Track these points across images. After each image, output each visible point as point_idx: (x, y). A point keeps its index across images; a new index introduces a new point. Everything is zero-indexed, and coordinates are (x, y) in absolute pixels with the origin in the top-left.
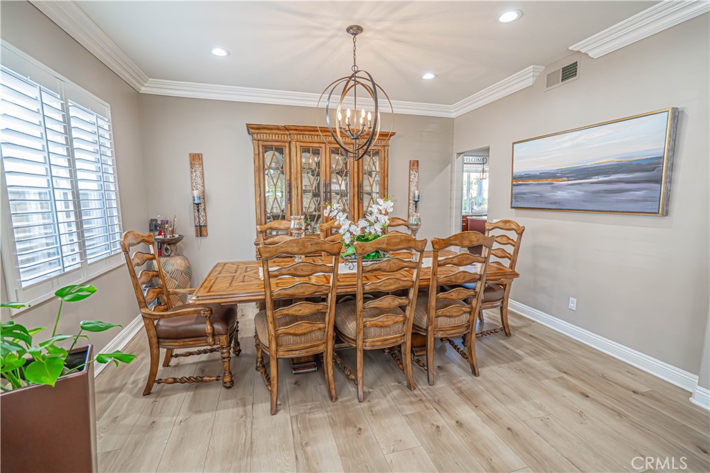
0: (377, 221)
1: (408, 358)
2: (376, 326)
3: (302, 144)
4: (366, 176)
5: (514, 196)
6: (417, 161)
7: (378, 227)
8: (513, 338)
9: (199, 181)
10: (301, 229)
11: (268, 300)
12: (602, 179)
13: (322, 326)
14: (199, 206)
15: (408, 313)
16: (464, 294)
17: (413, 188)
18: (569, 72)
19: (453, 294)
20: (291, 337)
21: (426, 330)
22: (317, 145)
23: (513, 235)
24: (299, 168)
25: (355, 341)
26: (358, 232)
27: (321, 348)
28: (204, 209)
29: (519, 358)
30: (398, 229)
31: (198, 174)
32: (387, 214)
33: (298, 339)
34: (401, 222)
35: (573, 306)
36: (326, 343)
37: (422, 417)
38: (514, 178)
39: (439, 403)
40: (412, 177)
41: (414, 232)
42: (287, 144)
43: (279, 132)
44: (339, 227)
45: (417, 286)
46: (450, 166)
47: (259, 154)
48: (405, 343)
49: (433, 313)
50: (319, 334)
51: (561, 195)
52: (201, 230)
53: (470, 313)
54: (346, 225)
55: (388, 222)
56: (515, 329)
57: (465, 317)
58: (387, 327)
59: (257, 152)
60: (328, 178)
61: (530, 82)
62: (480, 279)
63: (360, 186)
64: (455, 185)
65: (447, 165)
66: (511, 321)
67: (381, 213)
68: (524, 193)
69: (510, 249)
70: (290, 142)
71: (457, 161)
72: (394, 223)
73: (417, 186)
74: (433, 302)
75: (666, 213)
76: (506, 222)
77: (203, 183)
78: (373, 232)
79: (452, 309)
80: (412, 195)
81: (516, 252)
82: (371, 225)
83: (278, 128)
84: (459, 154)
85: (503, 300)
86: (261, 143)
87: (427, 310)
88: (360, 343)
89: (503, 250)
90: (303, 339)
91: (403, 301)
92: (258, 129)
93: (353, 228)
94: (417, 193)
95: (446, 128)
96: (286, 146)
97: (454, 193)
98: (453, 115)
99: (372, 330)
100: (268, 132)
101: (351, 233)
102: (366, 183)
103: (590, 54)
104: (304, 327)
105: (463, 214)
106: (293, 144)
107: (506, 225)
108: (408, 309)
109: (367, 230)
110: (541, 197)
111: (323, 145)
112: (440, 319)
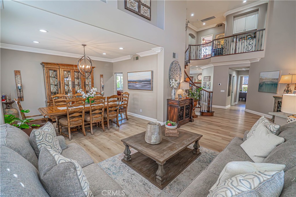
0: (93, 93)
1: (103, 125)
2: (95, 117)
3: (64, 69)
4: (86, 79)
5: (129, 86)
6: (103, 75)
7: (93, 95)
8: (129, 120)
9: (19, 81)
10: (71, 96)
11: (68, 112)
12: (143, 83)
13: (81, 118)
14: (20, 90)
15: (102, 114)
16: (115, 109)
17: (102, 83)
18: (137, 58)
19: (113, 109)
20: (73, 122)
21: (107, 118)
22: (69, 70)
23: (127, 96)
24: (63, 77)
25: (90, 122)
26: (87, 96)
27: (81, 124)
28: (22, 91)
29: (129, 123)
30: (98, 95)
31: (19, 78)
32: (95, 91)
33: (75, 122)
34: (99, 93)
35: (141, 111)
36: (83, 123)
37: (107, 134)
38: (129, 81)
39: (111, 132)
40: (101, 80)
41: (103, 96)
42: (58, 69)
43: (55, 65)
44: (82, 95)
45: (104, 108)
46: (112, 77)
47: (47, 72)
48: (102, 121)
49: (108, 114)
50: (81, 121)
51: (137, 86)
52: (21, 99)
53: (117, 113)
54: (84, 95)
55: (96, 94)
56: (129, 118)
57: (116, 114)
58: (97, 117)
59: (46, 72)
60: (74, 80)
61: (130, 58)
62: (118, 105)
63: (85, 83)
64: (114, 82)
65: (112, 76)
66: (128, 117)
67: (94, 91)
68: (130, 85)
69: (127, 99)
70: (59, 69)
71: (115, 75)
72: (97, 94)
73: (103, 82)
74: (108, 111)
75: (152, 90)
76: (126, 92)
77: (21, 81)
78: (92, 96)
79: (113, 112)
80: (101, 85)
81: (128, 99)
82: (91, 94)
83: (54, 64)
84: (115, 73)
85: (126, 111)
86: (48, 69)
87: (107, 113)
88: (91, 121)
89: (125, 99)
90: (77, 122)
91: (101, 111)
92: (47, 64)
93: (86, 95)
94: (103, 84)
95: (111, 65)
96: (57, 70)
97: (114, 84)
98: (113, 62)
99: (94, 118)
100: (51, 65)
101: (86, 97)
102: (86, 81)
103: (140, 56)
104: (77, 119)
105: (117, 90)
106: (60, 69)
107: (126, 93)
108: (102, 113)
109: (90, 96)
110: (133, 86)
111: (71, 70)
112: (110, 115)
